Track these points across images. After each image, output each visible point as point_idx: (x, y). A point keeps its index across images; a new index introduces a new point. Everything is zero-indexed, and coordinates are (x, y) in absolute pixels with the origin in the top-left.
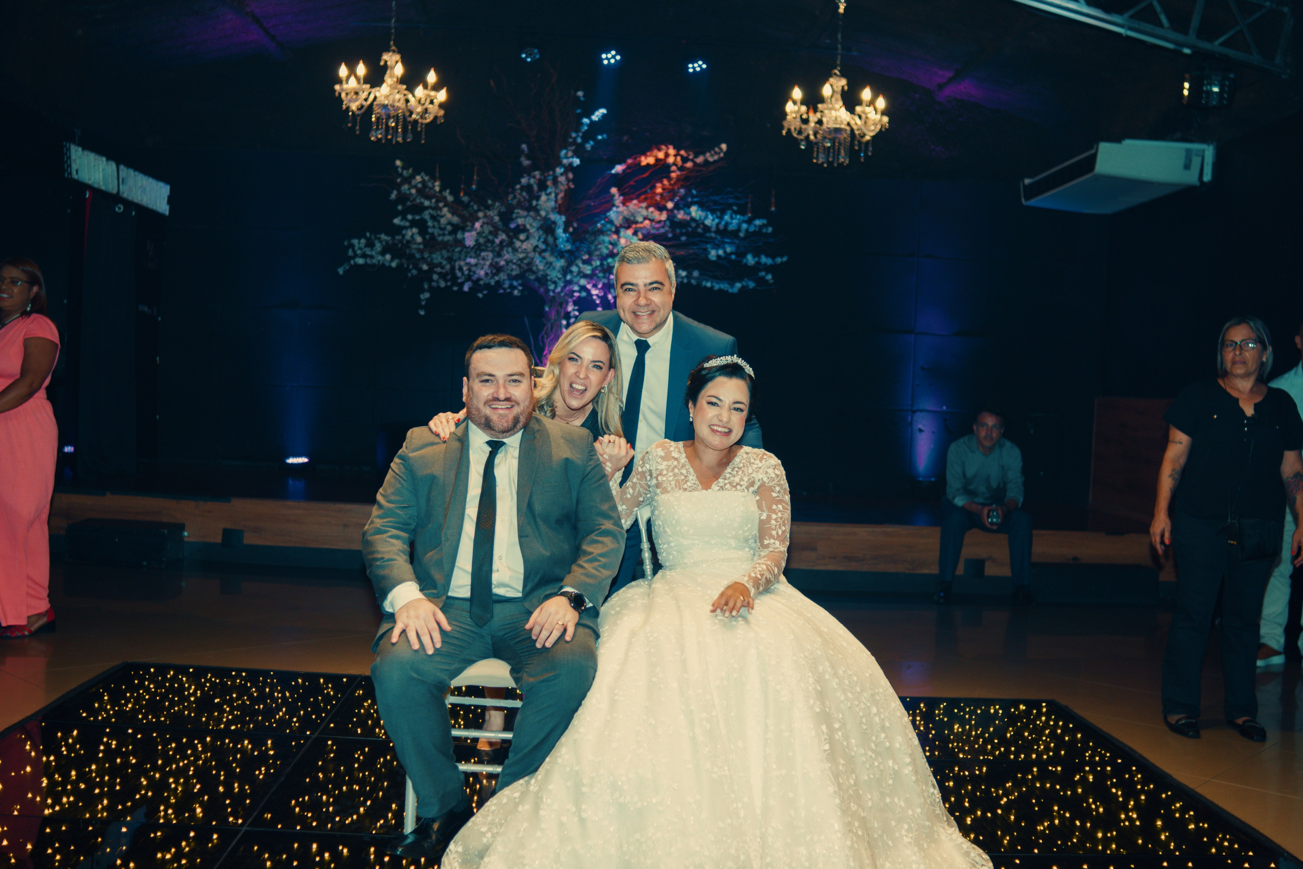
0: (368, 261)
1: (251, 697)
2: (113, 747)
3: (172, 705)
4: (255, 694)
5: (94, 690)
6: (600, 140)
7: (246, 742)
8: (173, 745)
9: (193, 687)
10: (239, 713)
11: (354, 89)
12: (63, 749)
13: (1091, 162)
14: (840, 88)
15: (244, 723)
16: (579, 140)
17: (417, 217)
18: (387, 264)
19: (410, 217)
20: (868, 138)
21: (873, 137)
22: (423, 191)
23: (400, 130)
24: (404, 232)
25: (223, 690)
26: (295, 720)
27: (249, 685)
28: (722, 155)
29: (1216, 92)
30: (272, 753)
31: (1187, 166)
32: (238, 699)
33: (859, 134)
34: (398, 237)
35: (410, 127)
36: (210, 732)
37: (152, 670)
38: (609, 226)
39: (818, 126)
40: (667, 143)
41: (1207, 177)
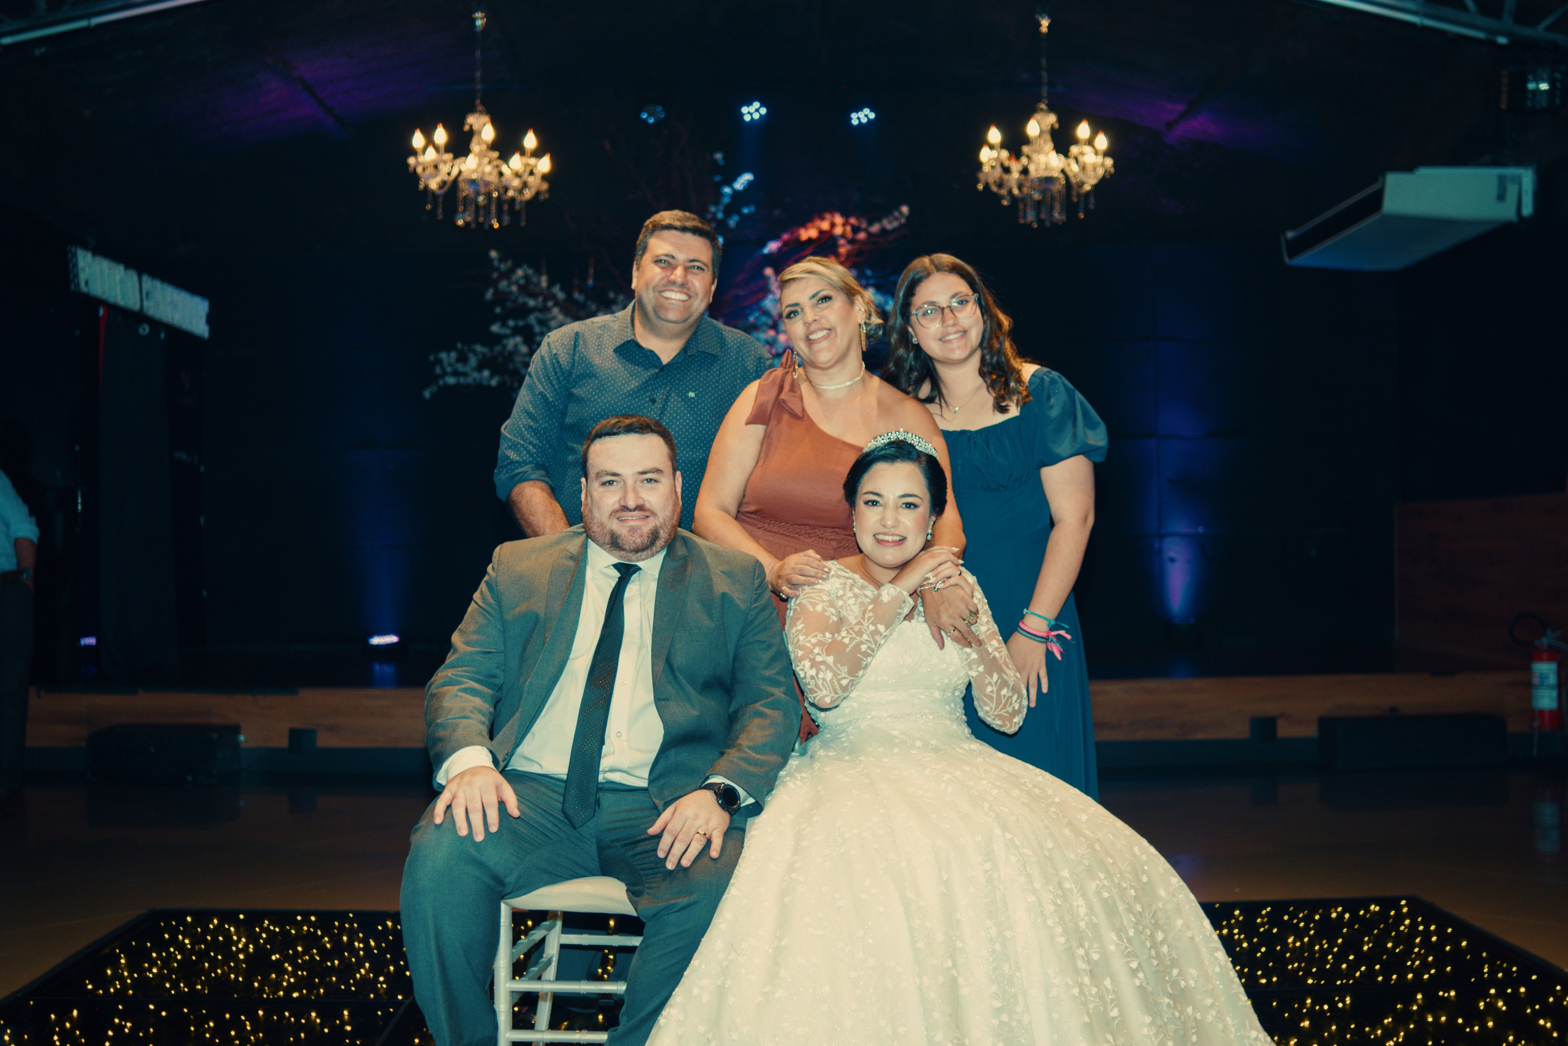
0: (462, 380)
1: (322, 950)
2: (127, 1030)
3: (214, 964)
4: (328, 946)
5: (107, 950)
6: (747, 215)
7: (313, 1014)
8: (211, 1024)
9: (244, 940)
10: (305, 973)
11: (433, 161)
12: (56, 1038)
13: (1377, 200)
14: (1050, 127)
15: (312, 987)
16: (720, 215)
17: (521, 323)
18: (485, 382)
19: (511, 323)
20: (1087, 187)
21: (1095, 187)
22: (527, 288)
23: (493, 209)
24: (505, 341)
25: (283, 942)
26: (381, 979)
27: (319, 933)
28: (903, 220)
29: (1545, 91)
30: (349, 1028)
31: (1501, 197)
32: (304, 953)
33: (1077, 183)
34: (497, 348)
35: (506, 207)
36: (263, 1004)
37: (189, 919)
38: (764, 319)
39: (1023, 177)
40: (832, 210)
41: (1527, 210)
